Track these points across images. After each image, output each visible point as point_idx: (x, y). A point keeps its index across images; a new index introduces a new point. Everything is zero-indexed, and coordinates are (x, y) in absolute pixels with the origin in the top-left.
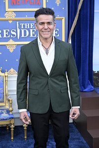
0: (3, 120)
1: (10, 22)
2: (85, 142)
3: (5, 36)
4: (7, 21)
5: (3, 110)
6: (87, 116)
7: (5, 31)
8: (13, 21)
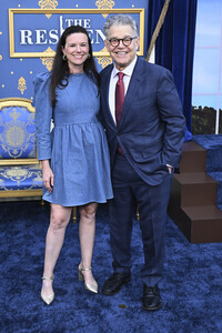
0: (37, 187)
1: (48, 16)
2: (176, 227)
3: (38, 42)
4: (43, 13)
5: (36, 171)
6: (182, 183)
7: (38, 32)
8: (54, 13)
